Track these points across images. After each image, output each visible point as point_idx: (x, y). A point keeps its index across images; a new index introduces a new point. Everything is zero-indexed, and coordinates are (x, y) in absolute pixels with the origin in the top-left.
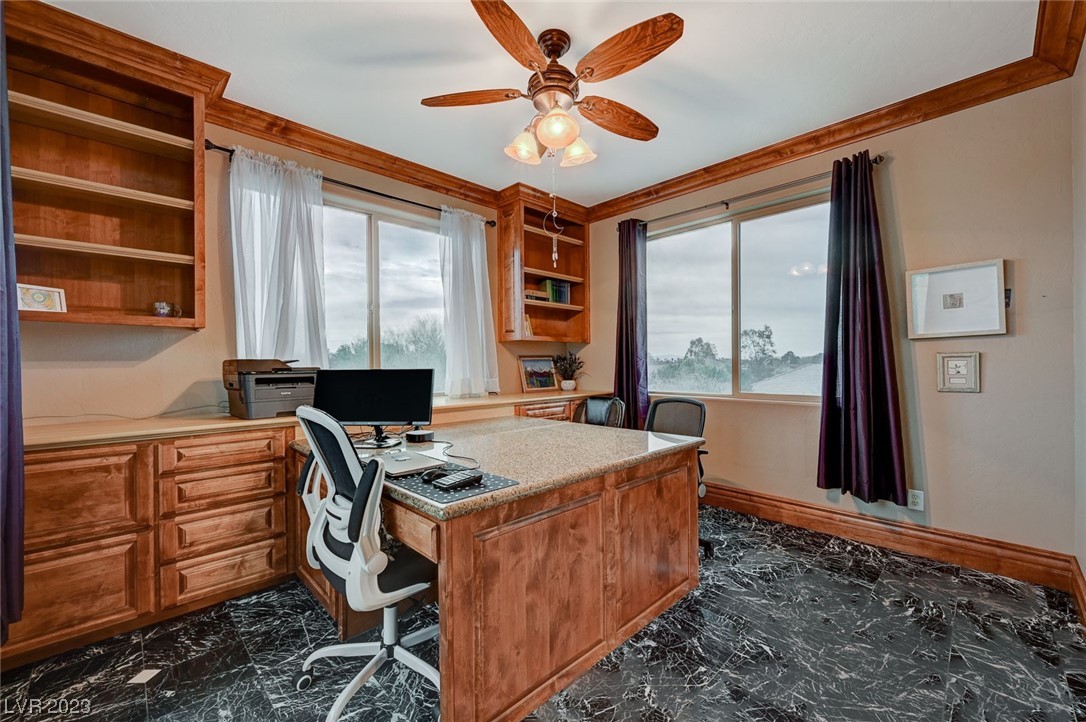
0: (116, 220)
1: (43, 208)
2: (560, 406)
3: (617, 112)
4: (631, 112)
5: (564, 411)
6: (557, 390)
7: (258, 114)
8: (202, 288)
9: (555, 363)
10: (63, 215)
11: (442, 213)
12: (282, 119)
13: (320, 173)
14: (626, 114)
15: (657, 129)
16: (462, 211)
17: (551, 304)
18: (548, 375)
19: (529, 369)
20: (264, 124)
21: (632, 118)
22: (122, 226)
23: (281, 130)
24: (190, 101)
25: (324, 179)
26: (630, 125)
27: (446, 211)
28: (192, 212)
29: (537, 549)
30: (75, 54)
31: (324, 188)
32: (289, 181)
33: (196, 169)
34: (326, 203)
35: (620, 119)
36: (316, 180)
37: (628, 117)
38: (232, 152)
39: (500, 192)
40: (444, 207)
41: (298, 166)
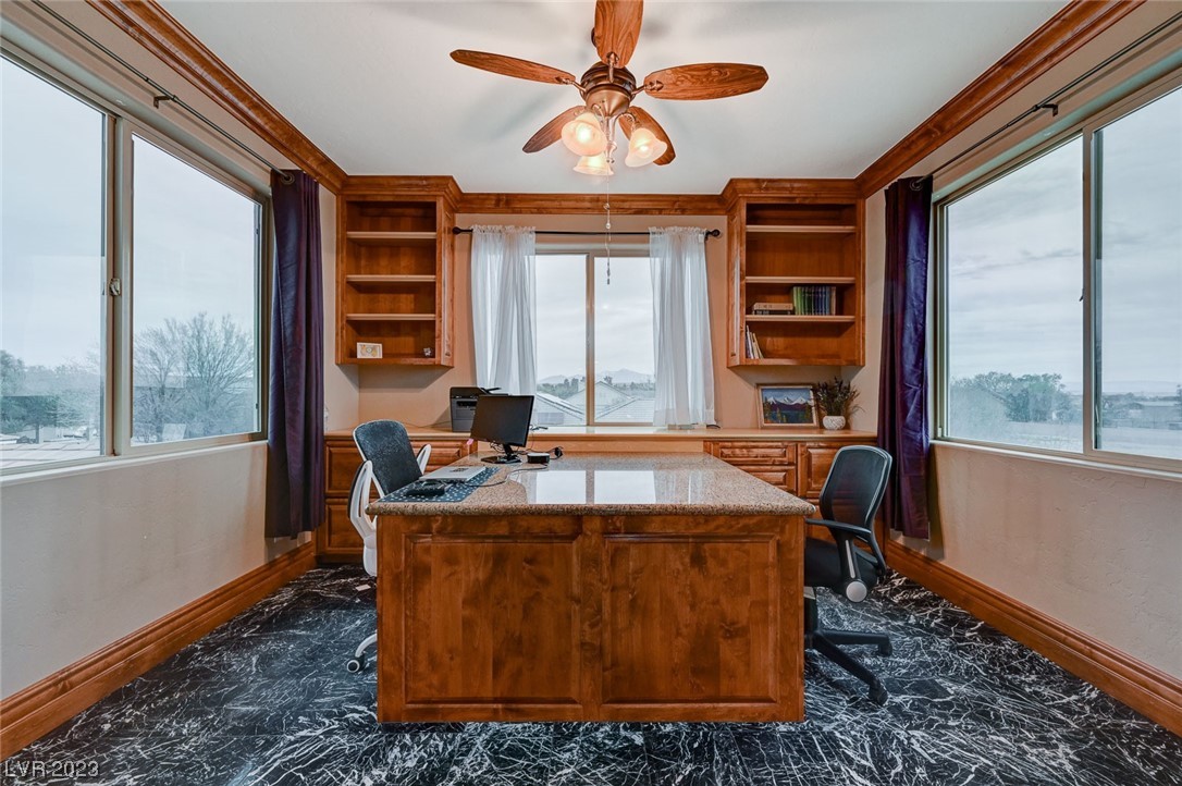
0: (412, 296)
1: (381, 295)
2: (777, 447)
3: (692, 76)
4: (708, 67)
5: (784, 455)
6: (814, 428)
7: (488, 196)
8: (440, 336)
9: (815, 391)
10: (388, 297)
11: (651, 236)
12: (502, 194)
13: (534, 229)
14: (706, 72)
15: (761, 68)
16: (672, 228)
17: (800, 317)
18: (805, 408)
19: (771, 400)
20: (493, 202)
21: (715, 73)
22: (415, 299)
23: (507, 203)
24: (433, 206)
25: (537, 232)
26: (720, 82)
27: (654, 233)
28: (435, 283)
29: (477, 569)
30: (379, 199)
31: (537, 241)
32: (511, 243)
33: (438, 252)
34: (538, 252)
35: (702, 83)
36: (530, 236)
37: (709, 74)
38: (471, 231)
39: (721, 195)
40: (651, 230)
41: (517, 227)
